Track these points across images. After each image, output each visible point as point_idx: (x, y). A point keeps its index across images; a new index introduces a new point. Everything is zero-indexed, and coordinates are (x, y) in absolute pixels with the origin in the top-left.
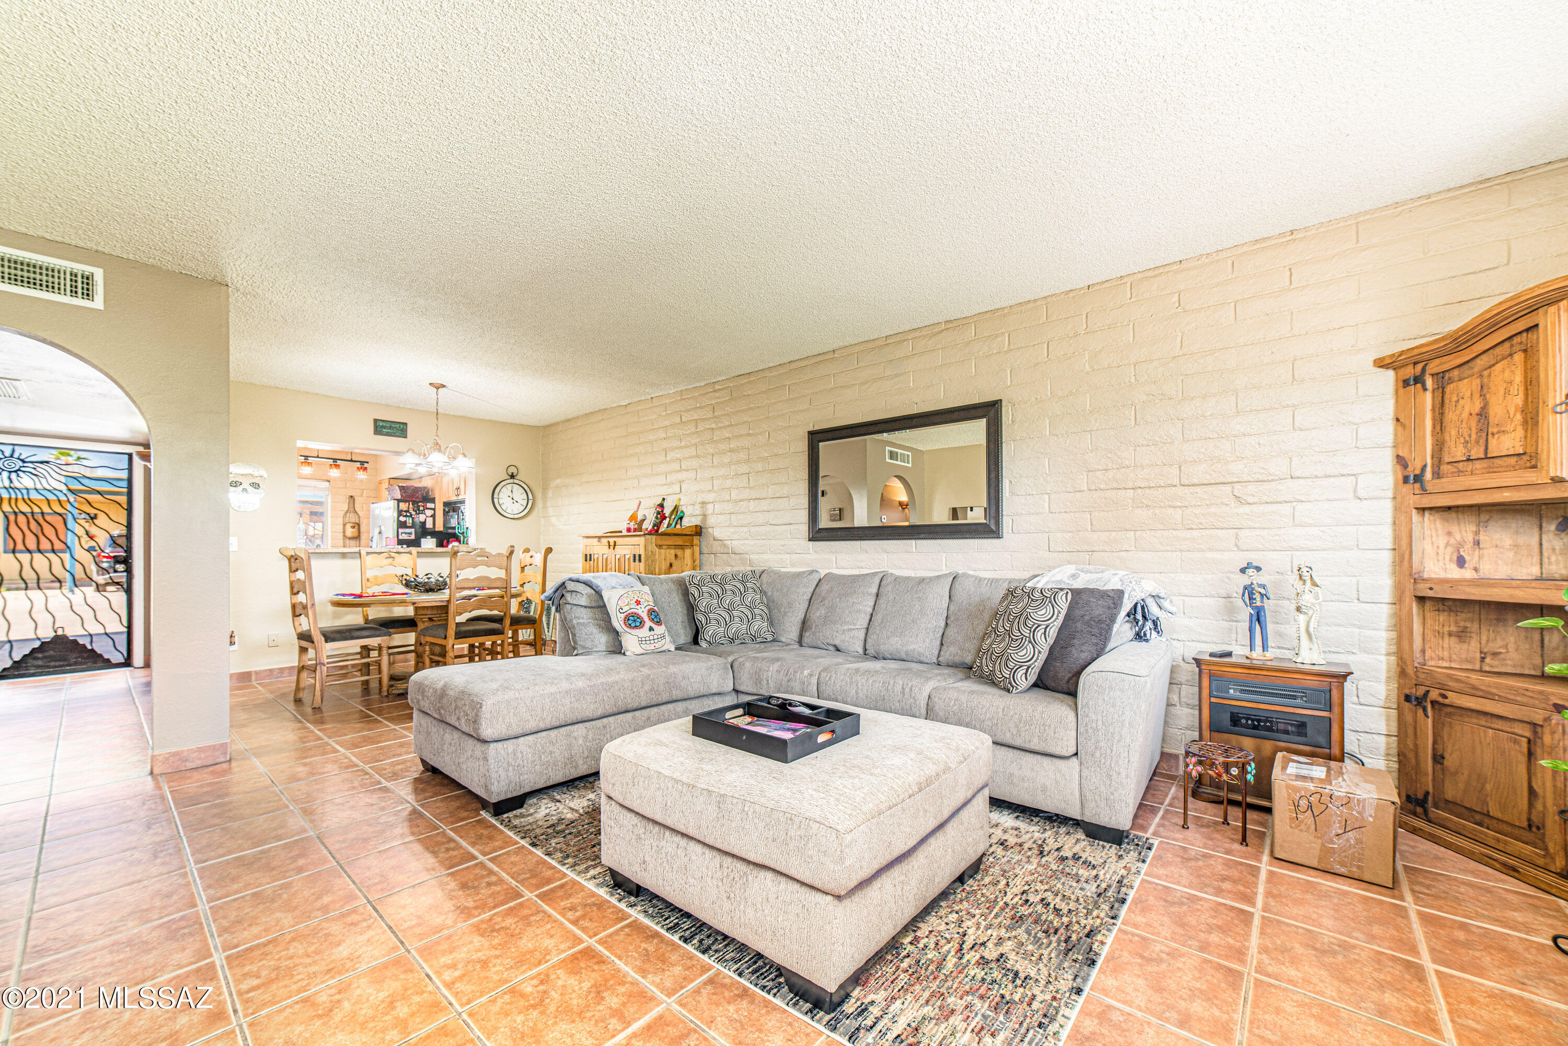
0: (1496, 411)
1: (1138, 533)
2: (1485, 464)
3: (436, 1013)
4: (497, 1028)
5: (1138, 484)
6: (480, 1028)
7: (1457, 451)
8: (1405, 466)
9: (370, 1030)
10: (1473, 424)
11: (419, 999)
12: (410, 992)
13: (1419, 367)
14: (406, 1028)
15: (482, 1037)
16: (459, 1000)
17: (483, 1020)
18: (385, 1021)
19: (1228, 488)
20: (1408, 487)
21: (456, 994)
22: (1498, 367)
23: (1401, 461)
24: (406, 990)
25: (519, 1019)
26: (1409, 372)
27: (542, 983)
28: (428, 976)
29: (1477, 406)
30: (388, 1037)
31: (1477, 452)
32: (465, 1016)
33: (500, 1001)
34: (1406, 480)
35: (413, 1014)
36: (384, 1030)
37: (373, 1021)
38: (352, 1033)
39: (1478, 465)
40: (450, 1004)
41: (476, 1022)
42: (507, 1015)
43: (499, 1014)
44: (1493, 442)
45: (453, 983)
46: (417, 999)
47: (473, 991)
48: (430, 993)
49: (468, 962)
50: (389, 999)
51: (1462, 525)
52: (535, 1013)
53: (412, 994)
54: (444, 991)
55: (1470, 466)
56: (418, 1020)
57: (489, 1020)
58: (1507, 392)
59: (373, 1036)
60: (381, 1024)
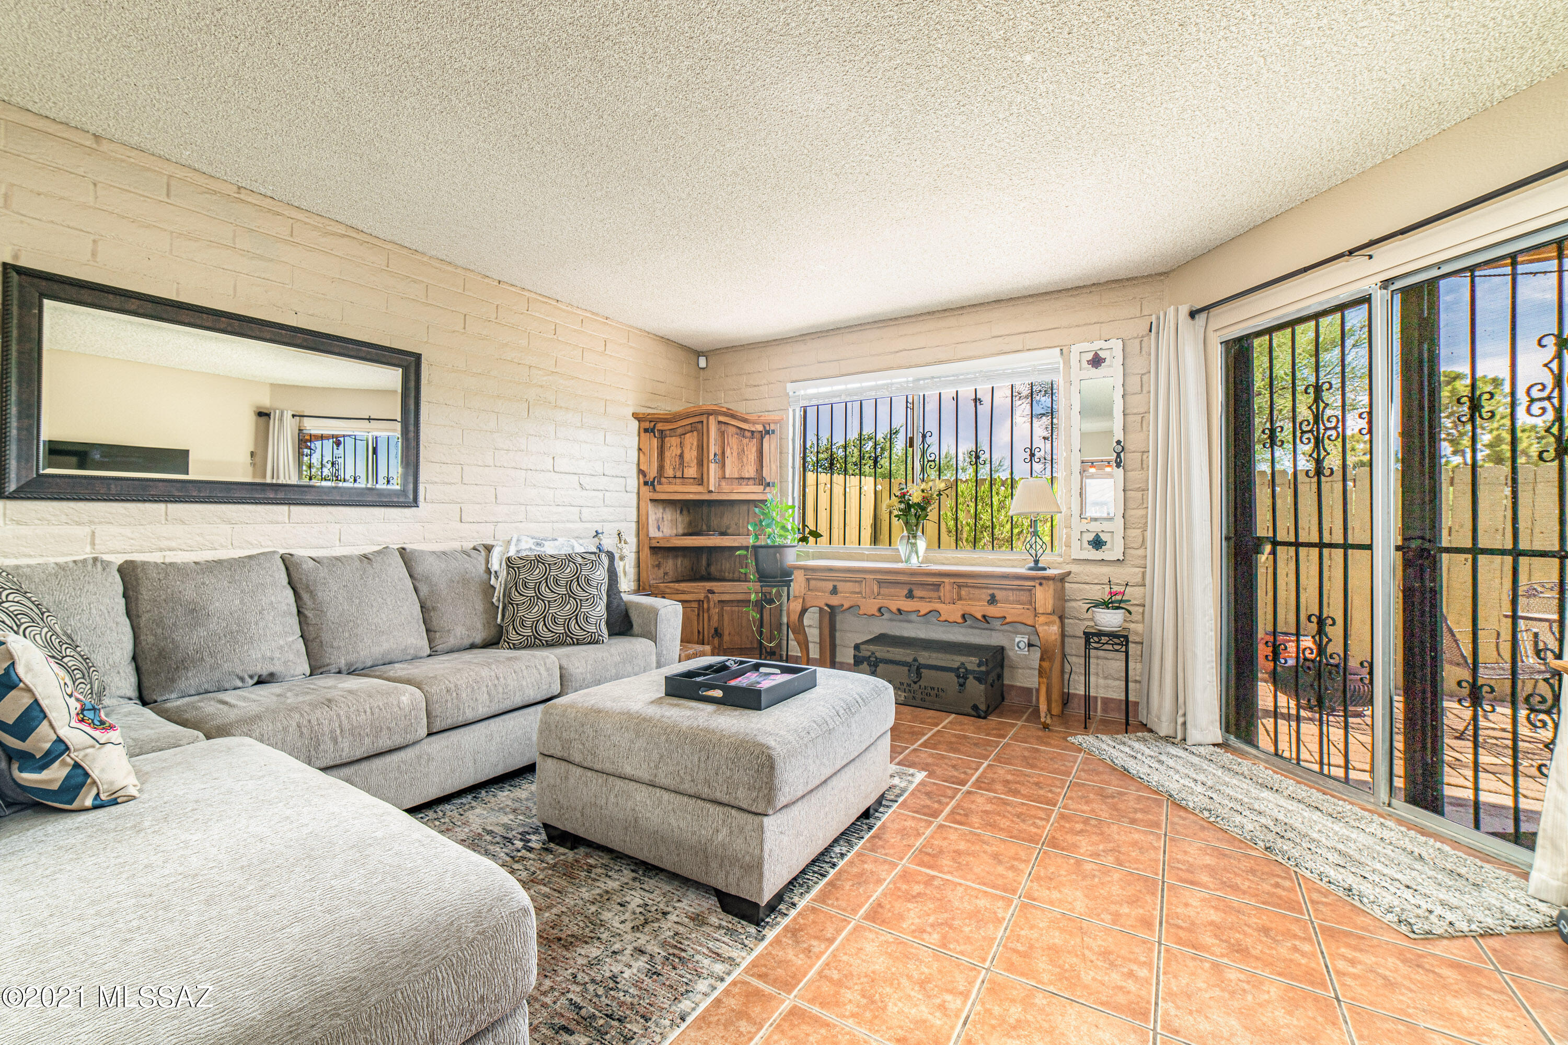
0: (687, 457)
1: (528, 507)
2: (681, 480)
3: (999, 984)
4: (984, 938)
5: (530, 467)
6: (991, 948)
7: (669, 472)
8: (645, 476)
9: (1050, 1021)
10: (677, 459)
11: (996, 1008)
12: (994, 1022)
13: (653, 424)
14: (1027, 996)
15: (996, 943)
16: (976, 977)
17: (983, 950)
18: (1034, 1017)
19: (576, 477)
20: (647, 487)
21: (971, 983)
22: (688, 435)
23: (641, 472)
24: (993, 1027)
25: (967, 929)
26: (647, 425)
27: (924, 931)
28: (965, 1023)
29: (679, 452)
30: (1045, 1002)
31: (679, 474)
32: (987, 965)
33: (958, 949)
34: (646, 483)
35: (1013, 1001)
36: (1042, 1010)
37: (1041, 1027)
38: (1063, 1034)
39: (678, 481)
40: (983, 982)
41: (987, 953)
42: (969, 938)
43: (971, 943)
44: (685, 470)
45: (961, 993)
46: (997, 1010)
47: (961, 972)
48: (983, 1004)
49: (929, 997)
50: (1013, 1033)
51: (667, 510)
52: (956, 923)
53: (995, 1018)
54: (973, 996)
55: (674, 481)
56: (1015, 993)
57: (981, 945)
58: (691, 448)
59: (1052, 1014)
60: (1039, 1018)
